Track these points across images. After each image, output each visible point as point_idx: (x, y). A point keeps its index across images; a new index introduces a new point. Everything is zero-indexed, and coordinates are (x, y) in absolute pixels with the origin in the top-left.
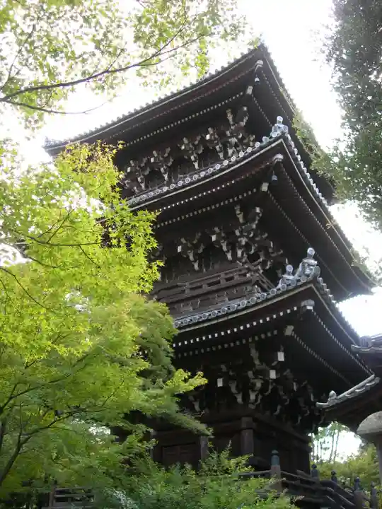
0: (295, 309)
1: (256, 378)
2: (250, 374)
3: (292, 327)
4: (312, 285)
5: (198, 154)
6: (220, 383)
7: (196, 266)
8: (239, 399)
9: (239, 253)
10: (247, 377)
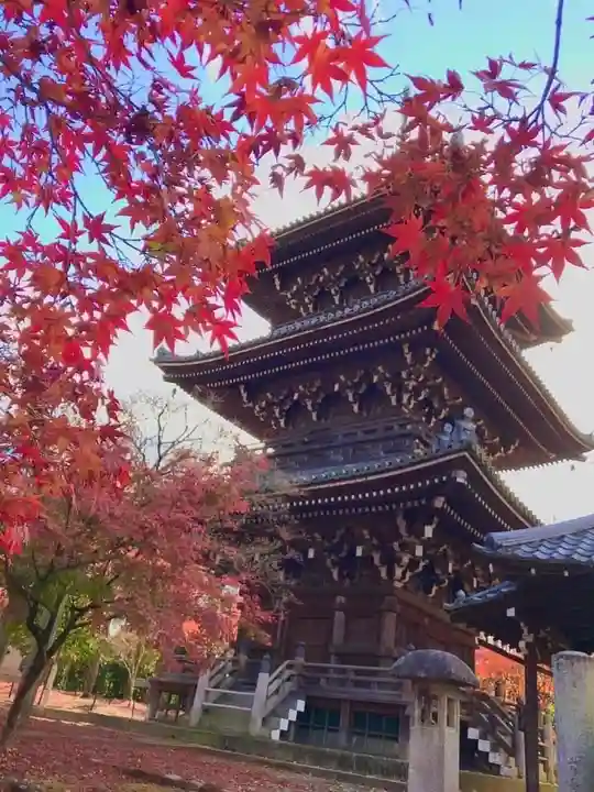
0: (444, 478)
1: (402, 550)
2: (396, 545)
3: (443, 499)
4: (466, 454)
5: (374, 275)
6: (359, 552)
7: (356, 408)
8: (383, 574)
9: (405, 398)
10: (393, 549)
